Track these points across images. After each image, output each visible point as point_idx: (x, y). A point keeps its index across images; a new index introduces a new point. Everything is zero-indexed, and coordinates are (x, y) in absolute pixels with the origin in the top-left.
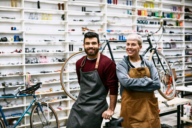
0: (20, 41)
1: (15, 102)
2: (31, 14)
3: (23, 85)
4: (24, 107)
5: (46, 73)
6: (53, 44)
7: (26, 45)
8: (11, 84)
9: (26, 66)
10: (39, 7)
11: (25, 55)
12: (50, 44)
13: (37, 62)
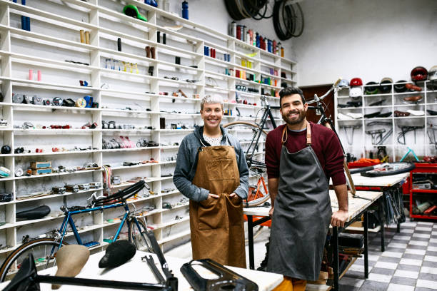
0: (93, 107)
1: (82, 221)
2: (106, 60)
3: (100, 189)
4: (100, 229)
5: (132, 166)
6: (135, 116)
7: (103, 116)
8: (81, 188)
9: (103, 153)
10: (120, 49)
11: (103, 132)
12: (131, 116)
13: (120, 147)
